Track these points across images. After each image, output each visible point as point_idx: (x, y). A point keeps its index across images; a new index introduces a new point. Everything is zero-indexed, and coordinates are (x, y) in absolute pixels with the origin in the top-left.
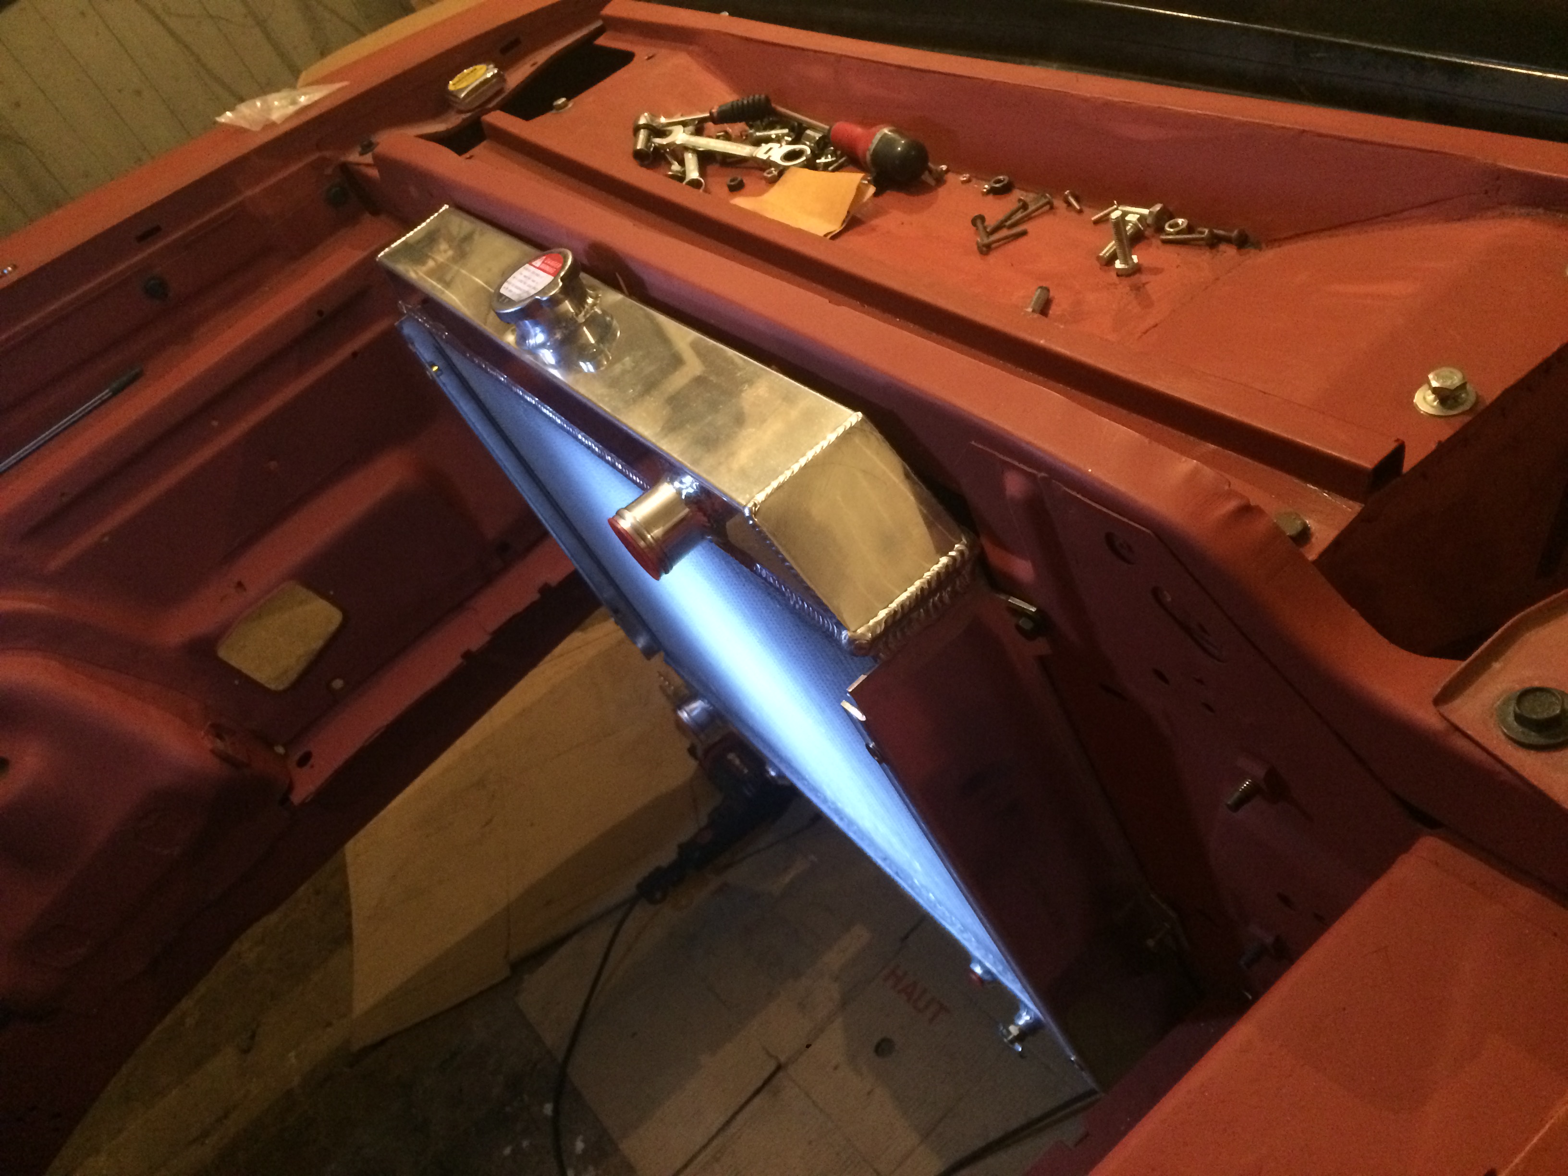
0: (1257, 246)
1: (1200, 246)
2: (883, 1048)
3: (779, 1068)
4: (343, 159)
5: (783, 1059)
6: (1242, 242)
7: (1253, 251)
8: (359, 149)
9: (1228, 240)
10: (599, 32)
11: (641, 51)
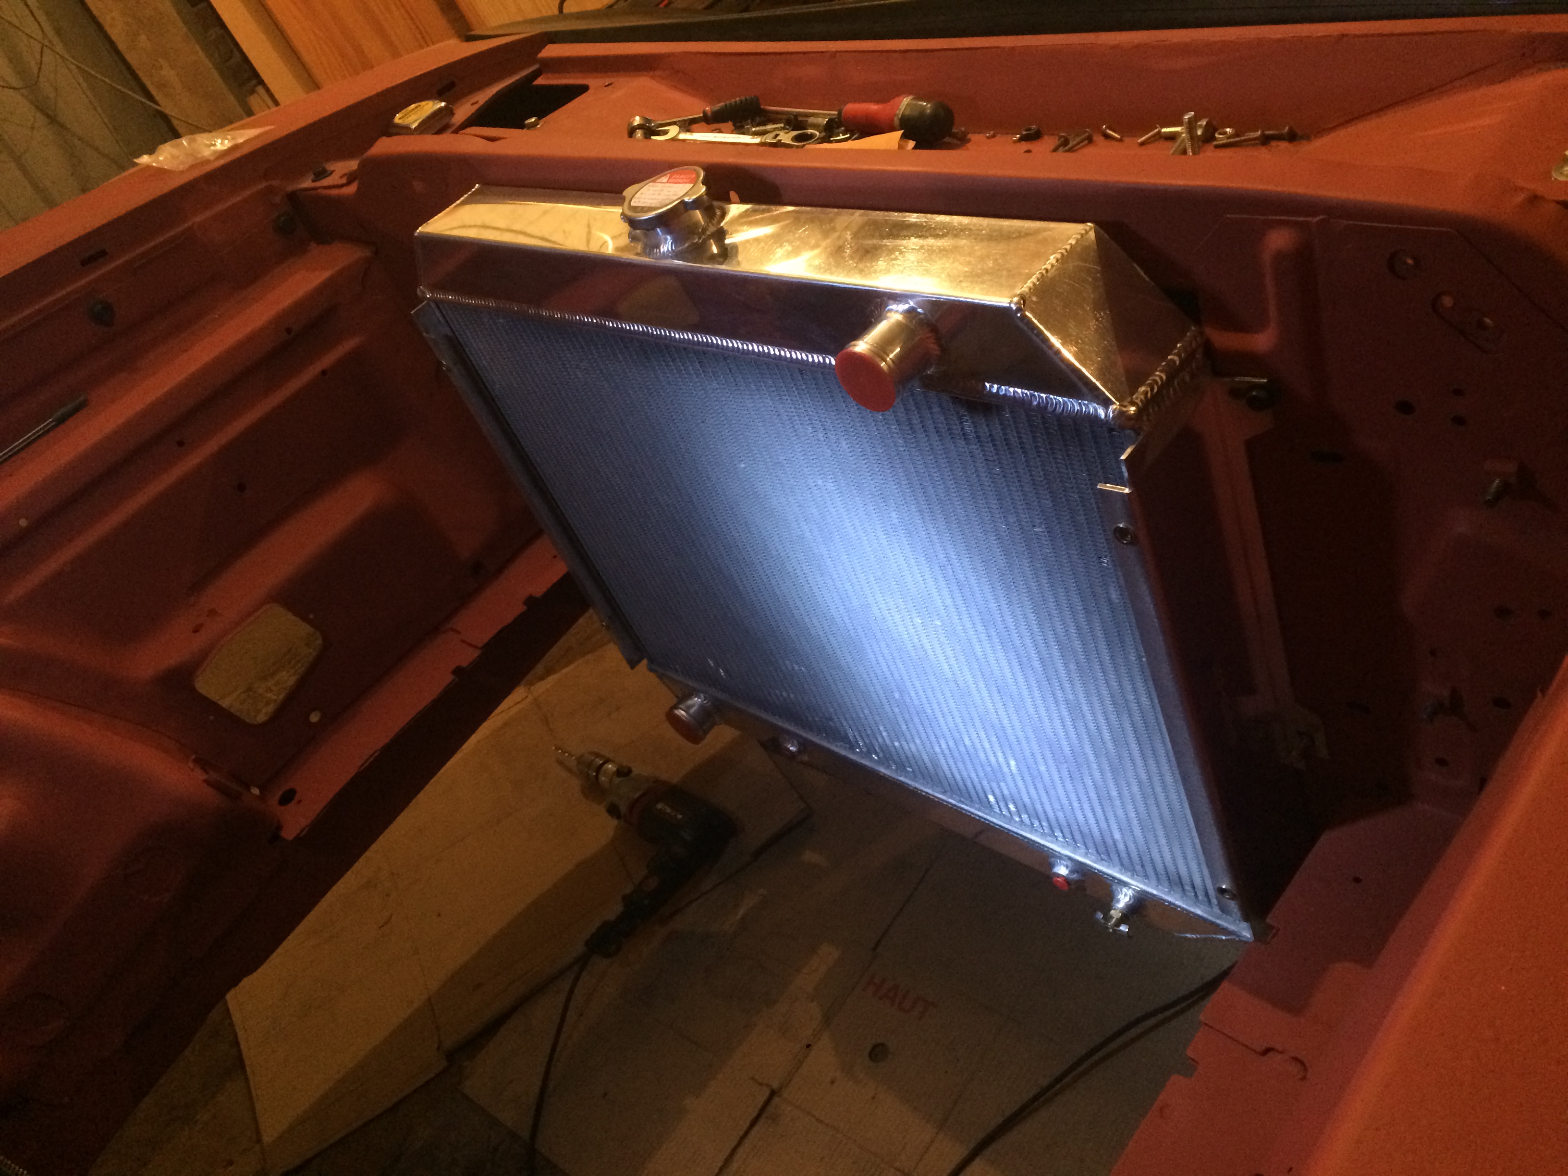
0: (1307, 138)
1: (1253, 145)
2: (878, 1053)
3: (773, 1093)
4: (290, 188)
5: (775, 1085)
6: (1292, 137)
7: (1304, 142)
8: (312, 177)
9: (1279, 138)
10: (536, 74)
11: (593, 82)
